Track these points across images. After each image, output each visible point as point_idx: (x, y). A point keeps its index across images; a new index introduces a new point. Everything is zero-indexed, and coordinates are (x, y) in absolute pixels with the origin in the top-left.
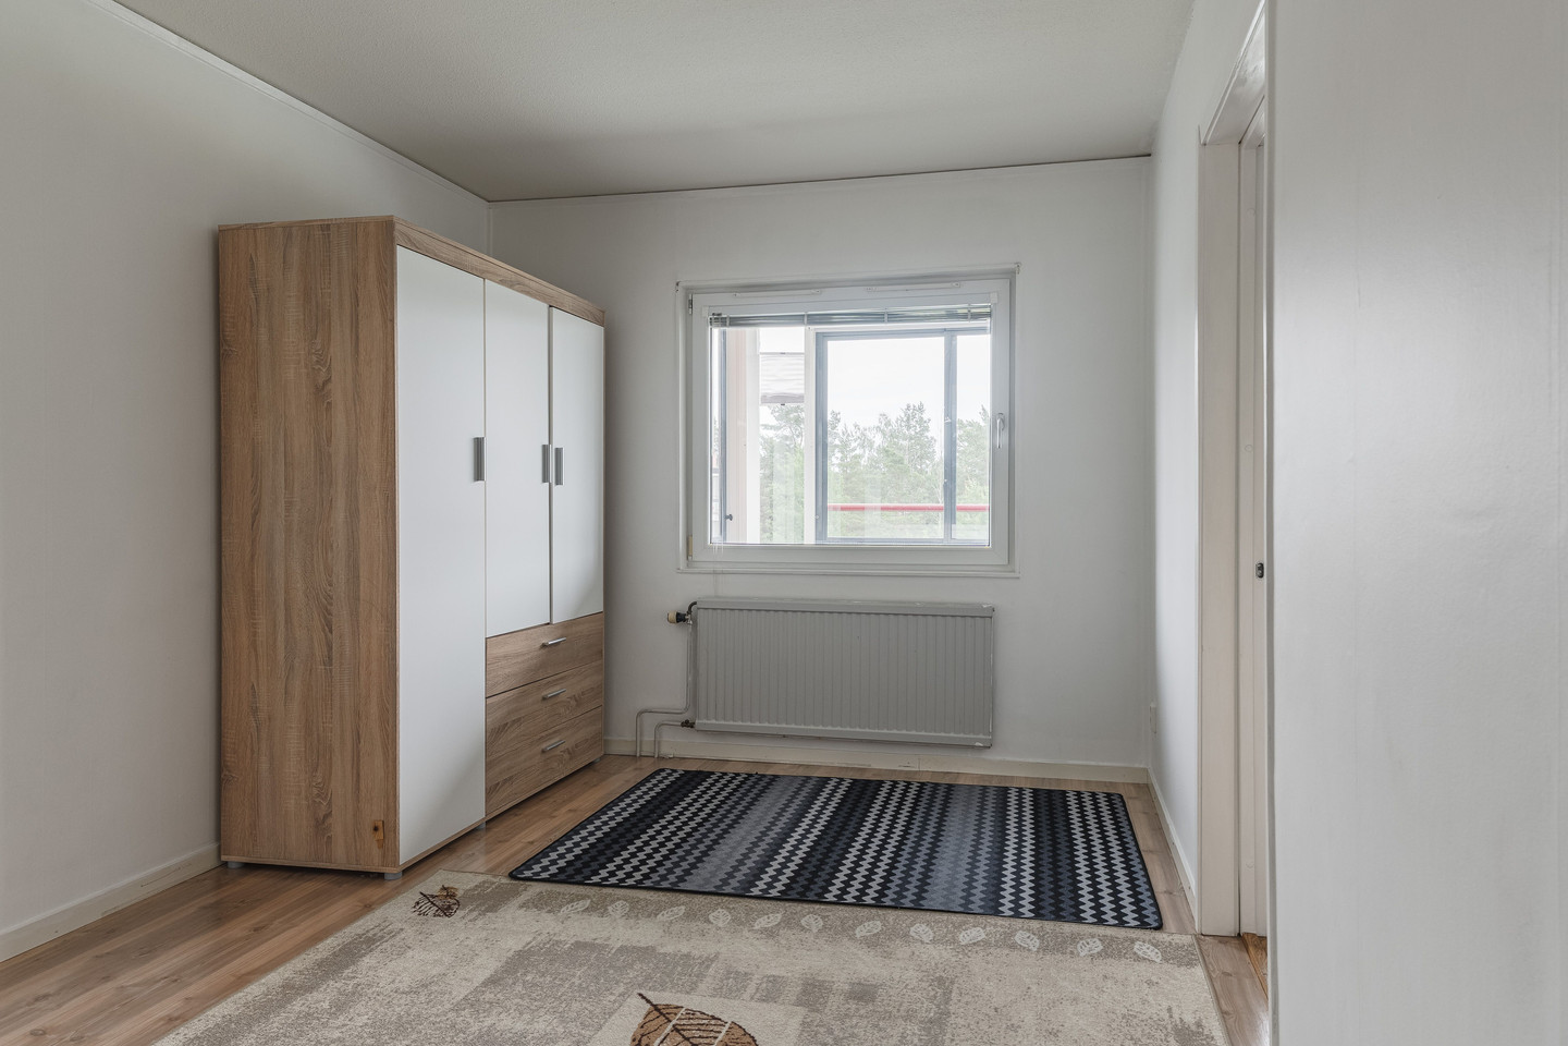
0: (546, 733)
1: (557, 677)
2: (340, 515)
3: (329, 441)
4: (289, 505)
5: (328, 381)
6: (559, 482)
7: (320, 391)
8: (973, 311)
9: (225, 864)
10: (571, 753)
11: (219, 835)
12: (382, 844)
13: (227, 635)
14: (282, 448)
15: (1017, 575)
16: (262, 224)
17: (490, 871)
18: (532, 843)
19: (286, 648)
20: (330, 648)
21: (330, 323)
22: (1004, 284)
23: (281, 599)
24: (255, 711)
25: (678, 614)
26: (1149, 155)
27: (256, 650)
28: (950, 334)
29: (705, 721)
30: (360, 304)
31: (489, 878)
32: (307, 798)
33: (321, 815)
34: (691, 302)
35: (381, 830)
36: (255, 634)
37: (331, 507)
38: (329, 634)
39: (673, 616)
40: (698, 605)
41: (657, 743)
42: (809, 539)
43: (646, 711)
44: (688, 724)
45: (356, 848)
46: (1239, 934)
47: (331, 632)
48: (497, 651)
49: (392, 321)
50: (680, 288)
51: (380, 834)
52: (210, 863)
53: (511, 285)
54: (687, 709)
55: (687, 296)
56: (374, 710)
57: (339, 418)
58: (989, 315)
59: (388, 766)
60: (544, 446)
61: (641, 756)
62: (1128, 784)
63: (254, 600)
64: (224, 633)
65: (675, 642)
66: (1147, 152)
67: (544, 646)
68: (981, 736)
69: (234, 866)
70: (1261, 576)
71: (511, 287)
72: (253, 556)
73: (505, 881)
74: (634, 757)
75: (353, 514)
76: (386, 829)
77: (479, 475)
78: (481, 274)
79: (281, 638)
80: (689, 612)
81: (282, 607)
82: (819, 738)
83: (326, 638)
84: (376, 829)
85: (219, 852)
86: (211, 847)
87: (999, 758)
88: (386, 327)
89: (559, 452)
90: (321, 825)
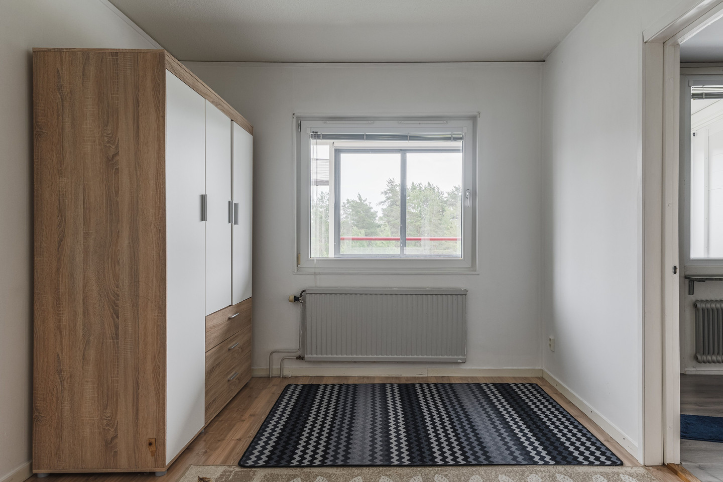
0: (230, 369)
1: (234, 336)
2: (125, 241)
3: (117, 193)
4: (87, 235)
5: (117, 154)
6: (236, 223)
7: (111, 162)
8: (454, 136)
9: (36, 475)
10: (239, 379)
11: (30, 456)
12: (153, 454)
13: (38, 322)
14: (82, 198)
15: (477, 273)
16: (66, 49)
17: (224, 463)
18: (239, 440)
19: (83, 329)
20: (117, 328)
21: (118, 117)
22: (470, 123)
23: (80, 297)
24: (59, 372)
25: (295, 297)
26: (544, 61)
27: (60, 332)
28: (403, 151)
29: (310, 356)
30: (140, 105)
31: (226, 468)
32: (99, 427)
33: (109, 438)
34: (300, 125)
35: (154, 445)
36: (60, 321)
37: (118, 236)
38: (116, 319)
39: (292, 298)
40: (307, 292)
41: (281, 369)
42: (331, 255)
43: (275, 352)
44: (300, 358)
45: (135, 458)
46: (664, 464)
47: (118, 317)
48: (210, 324)
49: (164, 117)
50: (295, 117)
51: (153, 448)
52: (26, 476)
53: (216, 104)
54: (299, 350)
55: (297, 121)
56: (149, 367)
57: (125, 180)
58: (461, 138)
59: (159, 403)
60: (229, 201)
61: (272, 377)
62: (534, 377)
63: (59, 299)
64: (36, 321)
65: (292, 313)
66: (542, 59)
67: (229, 318)
68: (461, 357)
69: (42, 476)
70: (675, 273)
71: (216, 106)
72: (58, 269)
73: (238, 469)
74: (269, 378)
75: (134, 241)
76: (157, 443)
77: (203, 217)
78: (204, 95)
79: (80, 322)
80: (301, 295)
81: (81, 302)
82: (374, 362)
83: (114, 323)
84: (150, 444)
85: (31, 467)
86: (25, 465)
87: (468, 368)
88: (159, 121)
89: (236, 205)
90: (109, 445)
